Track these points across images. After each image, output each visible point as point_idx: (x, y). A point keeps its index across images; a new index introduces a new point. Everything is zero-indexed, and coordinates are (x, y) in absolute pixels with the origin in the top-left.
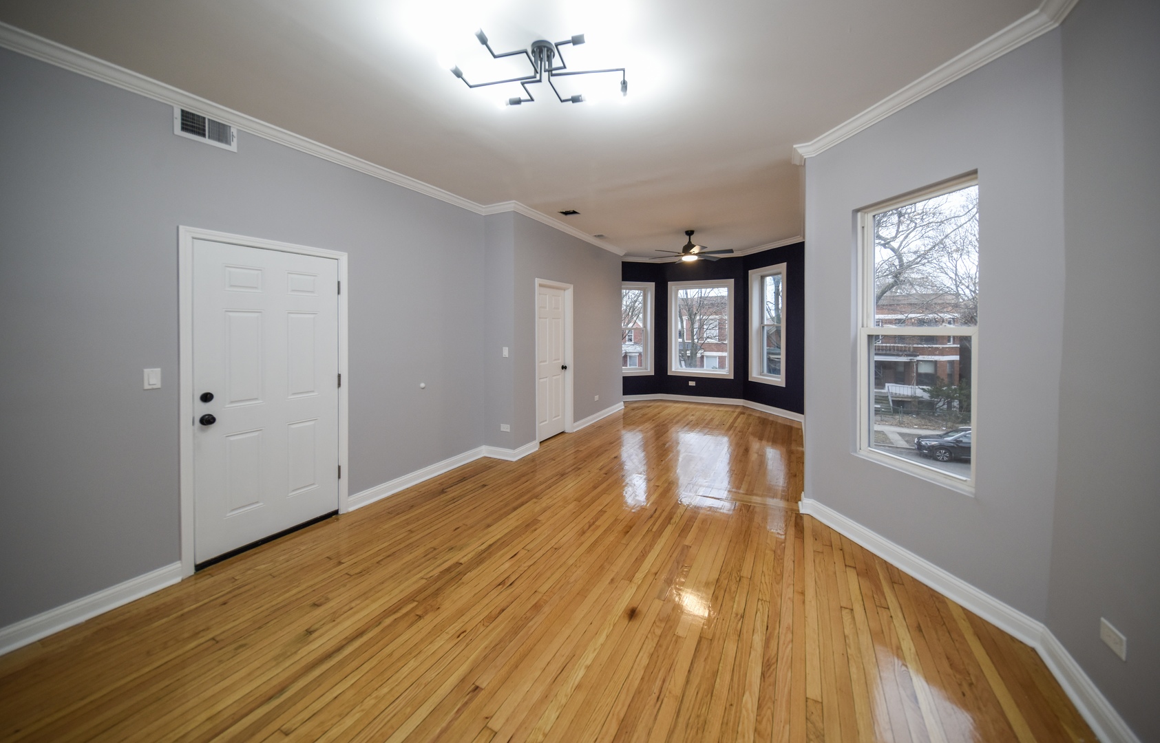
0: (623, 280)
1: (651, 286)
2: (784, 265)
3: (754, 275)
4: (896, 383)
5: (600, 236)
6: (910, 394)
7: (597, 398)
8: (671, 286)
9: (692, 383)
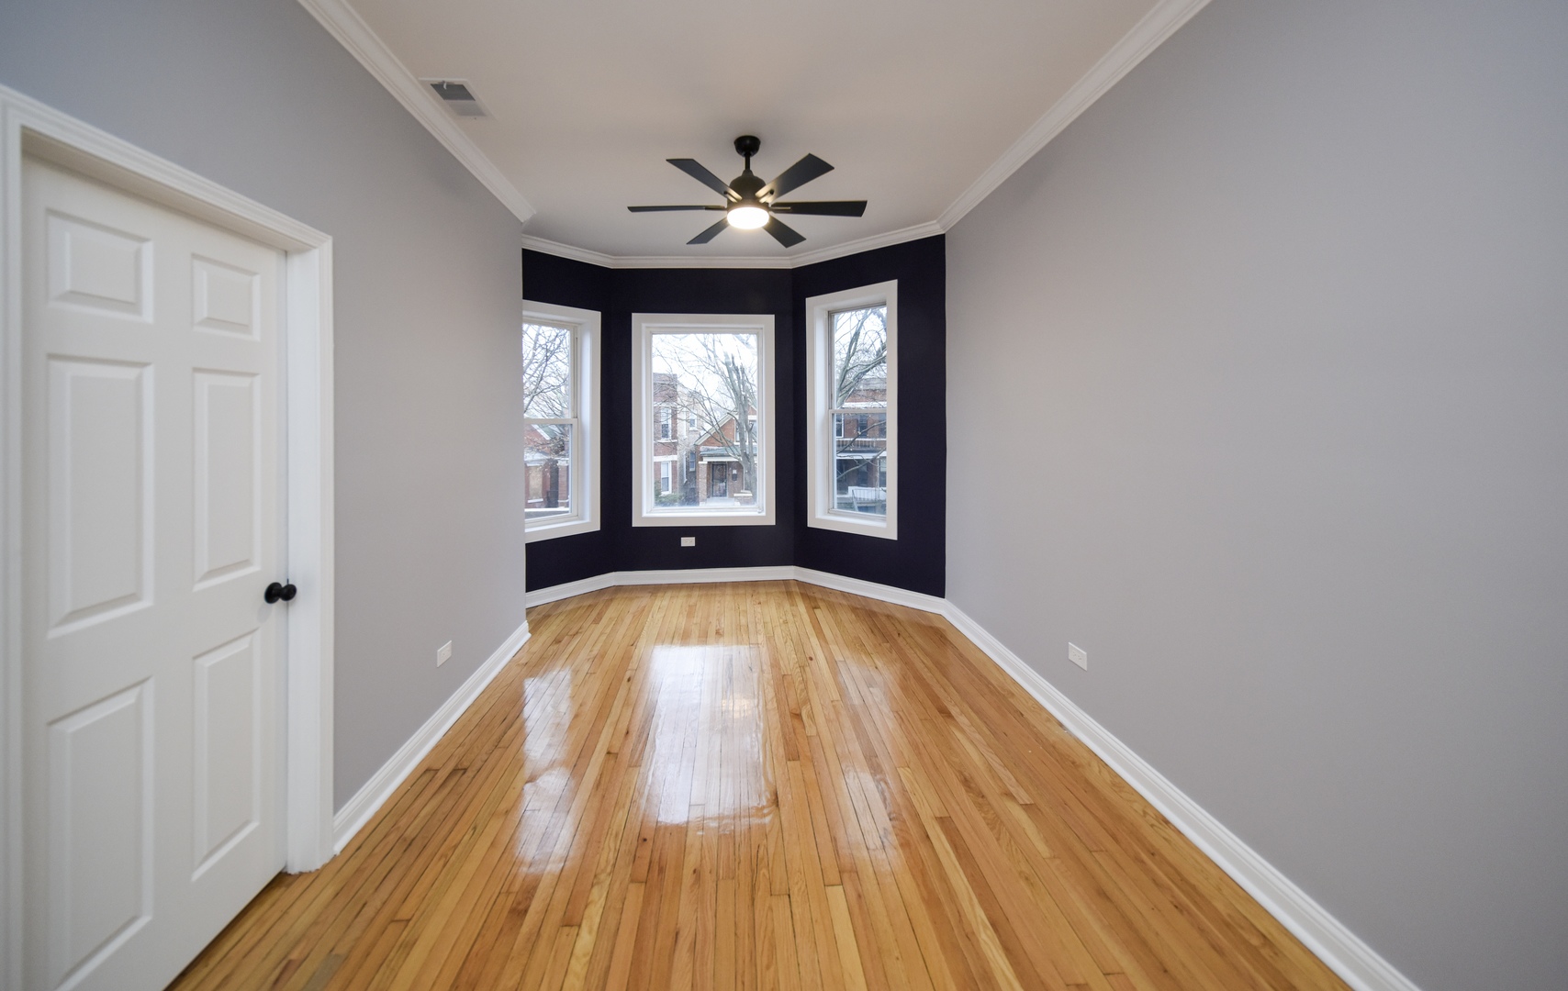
0: (526, 296)
1: (593, 319)
2: (892, 286)
3: (816, 306)
4: (858, 485)
5: (452, 93)
6: (874, 498)
7: (444, 652)
8: (640, 322)
9: (688, 542)
